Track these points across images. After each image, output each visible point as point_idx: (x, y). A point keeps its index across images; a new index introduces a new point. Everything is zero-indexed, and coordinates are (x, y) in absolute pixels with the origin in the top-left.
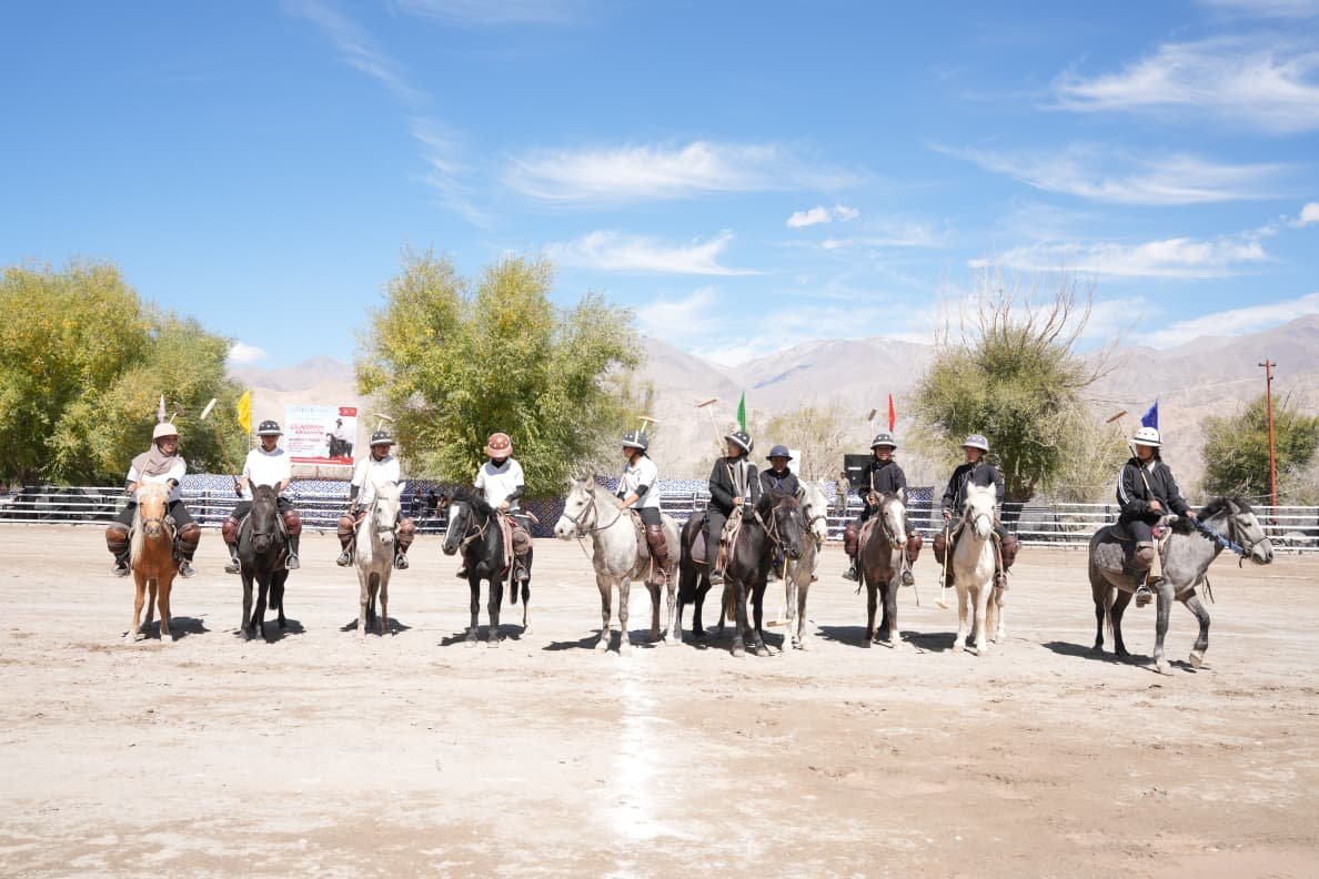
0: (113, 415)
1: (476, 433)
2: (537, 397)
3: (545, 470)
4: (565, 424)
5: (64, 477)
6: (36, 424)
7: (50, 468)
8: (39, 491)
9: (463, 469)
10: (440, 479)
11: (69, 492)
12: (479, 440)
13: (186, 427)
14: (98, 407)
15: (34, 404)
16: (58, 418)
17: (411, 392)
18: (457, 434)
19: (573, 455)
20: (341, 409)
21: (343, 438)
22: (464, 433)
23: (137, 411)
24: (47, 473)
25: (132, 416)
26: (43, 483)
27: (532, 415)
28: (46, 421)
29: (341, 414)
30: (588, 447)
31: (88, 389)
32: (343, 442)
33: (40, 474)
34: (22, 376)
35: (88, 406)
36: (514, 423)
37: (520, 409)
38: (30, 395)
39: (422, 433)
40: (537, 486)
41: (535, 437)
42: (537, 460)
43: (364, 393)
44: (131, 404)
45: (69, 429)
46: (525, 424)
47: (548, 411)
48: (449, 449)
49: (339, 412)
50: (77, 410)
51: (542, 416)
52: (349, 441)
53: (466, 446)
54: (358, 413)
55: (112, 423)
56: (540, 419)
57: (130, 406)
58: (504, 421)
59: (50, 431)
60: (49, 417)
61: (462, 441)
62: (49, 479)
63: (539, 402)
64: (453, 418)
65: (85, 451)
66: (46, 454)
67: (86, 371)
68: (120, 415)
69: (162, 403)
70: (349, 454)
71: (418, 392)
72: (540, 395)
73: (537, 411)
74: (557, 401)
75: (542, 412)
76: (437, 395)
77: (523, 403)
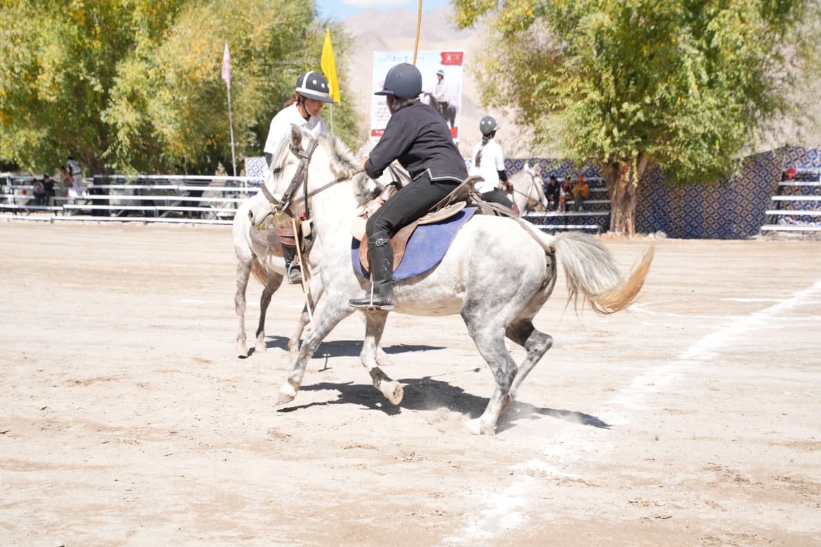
0: (171, 77)
1: (616, 81)
2: (710, 18)
3: (710, 139)
4: (751, 61)
5: (131, 163)
6: (89, 94)
7: (114, 151)
8: (108, 182)
9: (593, 140)
10: (560, 156)
11: (140, 182)
12: (618, 93)
13: (265, 91)
14: (154, 66)
15: (81, 65)
16: (112, 84)
17: (528, 22)
18: (588, 85)
19: (758, 113)
20: (444, 55)
21: (444, 100)
22: (598, 85)
23: (196, 68)
24: (112, 157)
25: (191, 74)
26: (112, 172)
27: (700, 48)
28: (98, 88)
29: (443, 63)
30: (782, 100)
31: (142, 40)
32: (445, 104)
33: (106, 160)
34: (66, 26)
35: (144, 65)
36: (670, 62)
37: (683, 38)
38: (78, 52)
39: (540, 87)
40: (695, 163)
41: (700, 86)
42: (698, 123)
43: (464, 25)
44: (188, 58)
45: (125, 99)
46: (688, 63)
47: (726, 41)
48: (575, 108)
49: (440, 59)
50: (129, 72)
51: (716, 49)
52: (452, 103)
53: (600, 103)
54: (465, 61)
55: (172, 87)
56: (712, 54)
57: (187, 61)
58: (656, 60)
59: (104, 100)
60: (102, 83)
61: (595, 95)
62: (114, 166)
63: (713, 25)
64: (585, 61)
65: (146, 128)
66: (106, 133)
67: (137, 15)
68: (179, 75)
69: (226, 57)
70: (452, 123)
71: (539, 20)
72: (716, 14)
73: (709, 42)
74: (743, 20)
75: (716, 41)
76: (566, 24)
77: (688, 28)
